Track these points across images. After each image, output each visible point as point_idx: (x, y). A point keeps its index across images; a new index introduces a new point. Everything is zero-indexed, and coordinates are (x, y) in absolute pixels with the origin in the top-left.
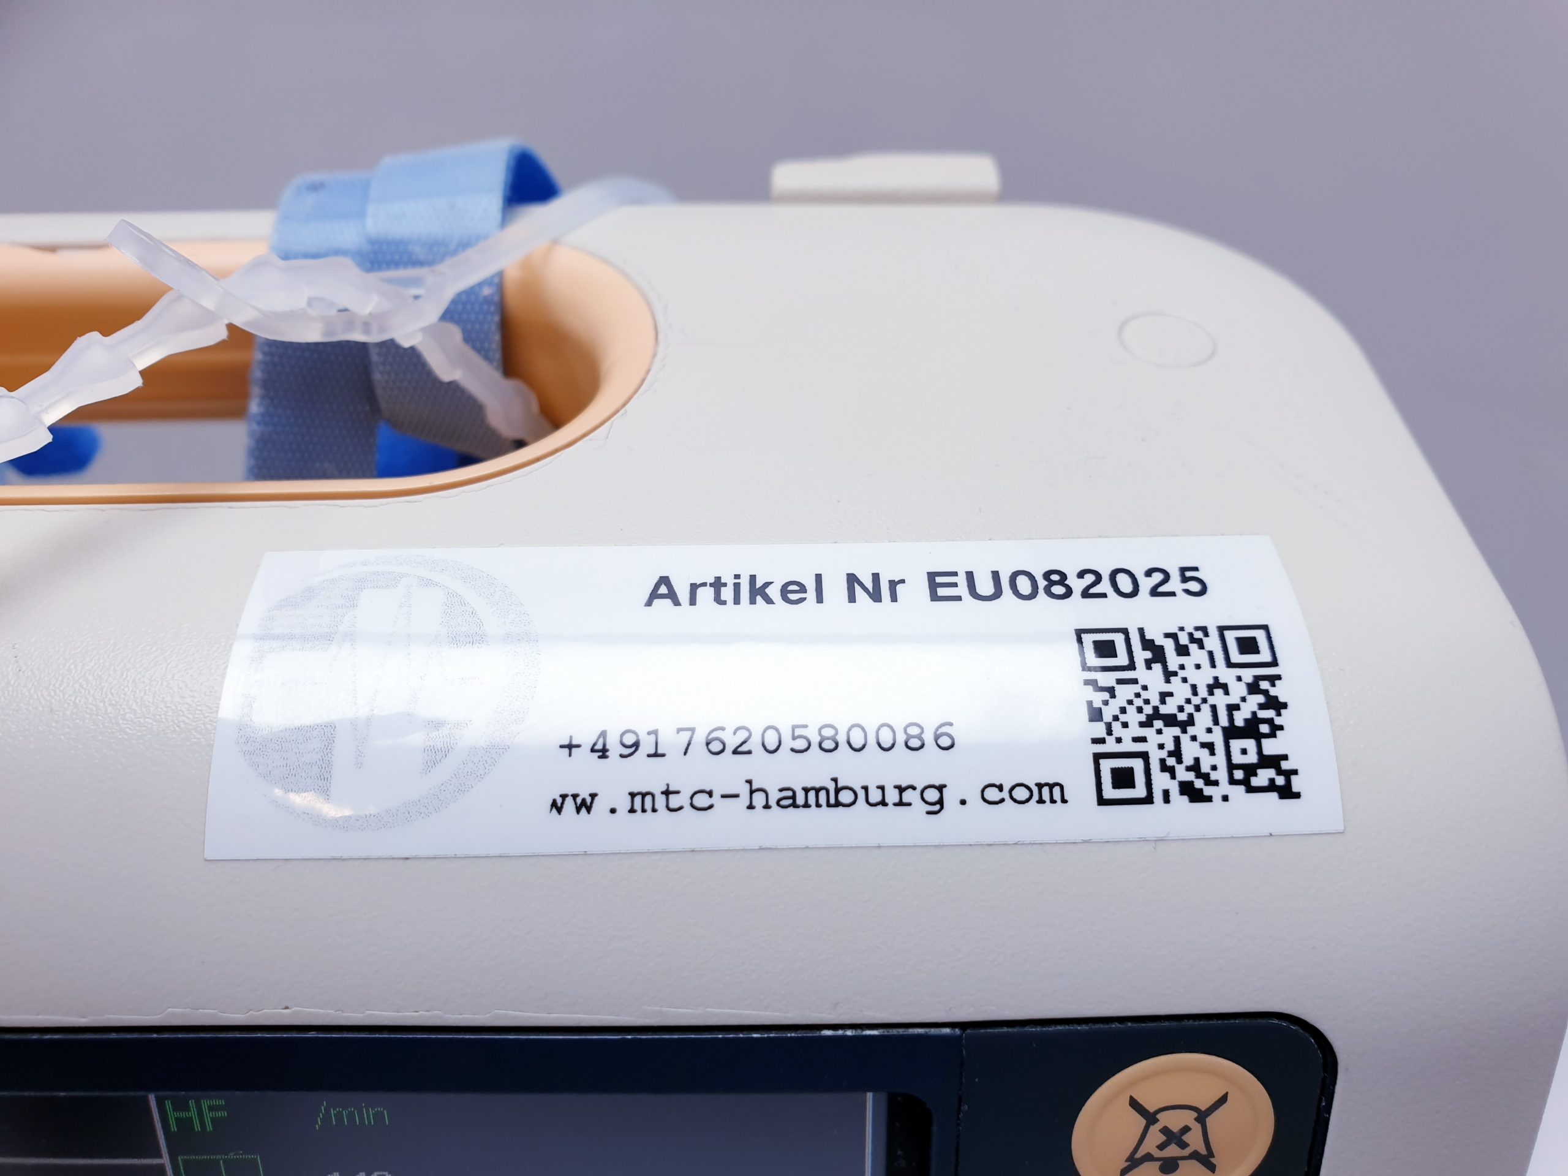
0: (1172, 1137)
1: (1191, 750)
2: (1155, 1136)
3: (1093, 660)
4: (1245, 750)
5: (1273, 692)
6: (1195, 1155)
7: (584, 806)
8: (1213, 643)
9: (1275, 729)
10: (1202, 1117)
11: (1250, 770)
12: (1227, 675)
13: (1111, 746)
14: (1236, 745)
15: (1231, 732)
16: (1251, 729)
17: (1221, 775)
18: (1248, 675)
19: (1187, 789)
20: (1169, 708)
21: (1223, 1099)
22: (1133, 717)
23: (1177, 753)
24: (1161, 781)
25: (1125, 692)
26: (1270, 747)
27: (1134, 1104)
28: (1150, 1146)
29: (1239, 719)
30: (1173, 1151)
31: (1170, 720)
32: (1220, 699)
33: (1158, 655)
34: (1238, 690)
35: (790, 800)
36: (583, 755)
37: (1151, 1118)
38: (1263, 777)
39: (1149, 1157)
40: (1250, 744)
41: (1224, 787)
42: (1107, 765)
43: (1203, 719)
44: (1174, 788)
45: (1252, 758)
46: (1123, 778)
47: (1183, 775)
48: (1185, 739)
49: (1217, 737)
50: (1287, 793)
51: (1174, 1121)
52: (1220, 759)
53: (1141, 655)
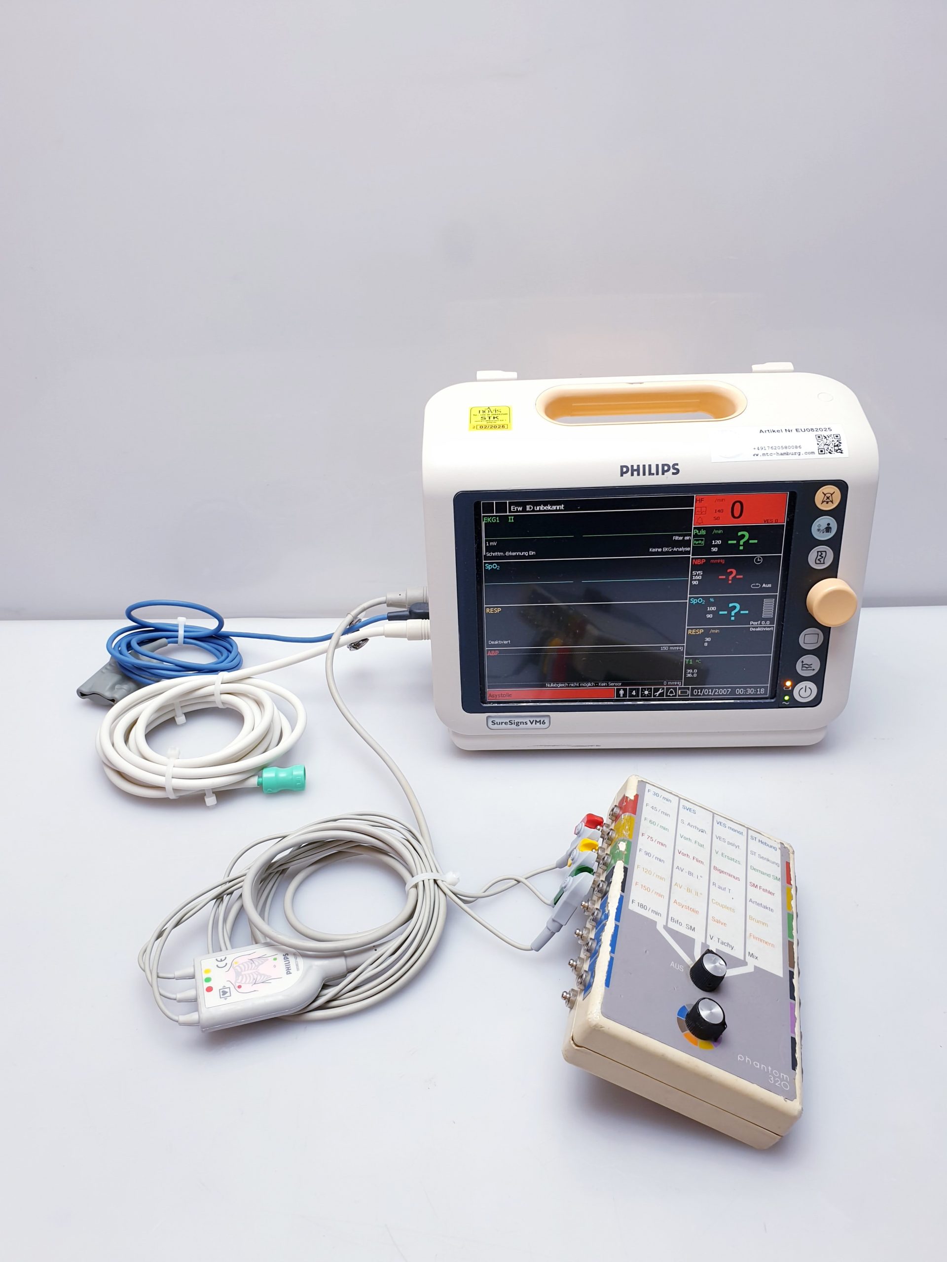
0: (828, 498)
1: (830, 448)
2: (826, 498)
3: (817, 438)
4: (836, 448)
5: (840, 441)
6: (831, 501)
7: (757, 455)
8: (832, 436)
9: (840, 446)
10: (832, 495)
11: (837, 450)
12: (834, 439)
13: (820, 448)
14: (835, 447)
15: (835, 446)
16: (837, 446)
17: (833, 451)
18: (837, 440)
19: (830, 452)
20: (827, 443)
21: (834, 492)
22: (823, 445)
23: (828, 448)
24: (826, 452)
25: (822, 442)
26: (840, 448)
27: (823, 493)
28: (825, 500)
29: (836, 445)
30: (828, 500)
31: (827, 445)
32: (833, 442)
33: (826, 437)
34: (836, 441)
35: (782, 454)
36: (756, 449)
37: (825, 495)
38: (839, 451)
39: (825, 501)
40: (837, 447)
41: (834, 452)
42: (820, 450)
43: (831, 445)
44: (828, 452)
45: (837, 449)
46: (822, 451)
47: (829, 451)
48: (829, 447)
49: (833, 447)
50: (842, 453)
51: (828, 495)
52: (833, 449)
53: (824, 438)
